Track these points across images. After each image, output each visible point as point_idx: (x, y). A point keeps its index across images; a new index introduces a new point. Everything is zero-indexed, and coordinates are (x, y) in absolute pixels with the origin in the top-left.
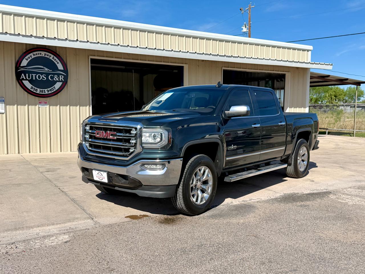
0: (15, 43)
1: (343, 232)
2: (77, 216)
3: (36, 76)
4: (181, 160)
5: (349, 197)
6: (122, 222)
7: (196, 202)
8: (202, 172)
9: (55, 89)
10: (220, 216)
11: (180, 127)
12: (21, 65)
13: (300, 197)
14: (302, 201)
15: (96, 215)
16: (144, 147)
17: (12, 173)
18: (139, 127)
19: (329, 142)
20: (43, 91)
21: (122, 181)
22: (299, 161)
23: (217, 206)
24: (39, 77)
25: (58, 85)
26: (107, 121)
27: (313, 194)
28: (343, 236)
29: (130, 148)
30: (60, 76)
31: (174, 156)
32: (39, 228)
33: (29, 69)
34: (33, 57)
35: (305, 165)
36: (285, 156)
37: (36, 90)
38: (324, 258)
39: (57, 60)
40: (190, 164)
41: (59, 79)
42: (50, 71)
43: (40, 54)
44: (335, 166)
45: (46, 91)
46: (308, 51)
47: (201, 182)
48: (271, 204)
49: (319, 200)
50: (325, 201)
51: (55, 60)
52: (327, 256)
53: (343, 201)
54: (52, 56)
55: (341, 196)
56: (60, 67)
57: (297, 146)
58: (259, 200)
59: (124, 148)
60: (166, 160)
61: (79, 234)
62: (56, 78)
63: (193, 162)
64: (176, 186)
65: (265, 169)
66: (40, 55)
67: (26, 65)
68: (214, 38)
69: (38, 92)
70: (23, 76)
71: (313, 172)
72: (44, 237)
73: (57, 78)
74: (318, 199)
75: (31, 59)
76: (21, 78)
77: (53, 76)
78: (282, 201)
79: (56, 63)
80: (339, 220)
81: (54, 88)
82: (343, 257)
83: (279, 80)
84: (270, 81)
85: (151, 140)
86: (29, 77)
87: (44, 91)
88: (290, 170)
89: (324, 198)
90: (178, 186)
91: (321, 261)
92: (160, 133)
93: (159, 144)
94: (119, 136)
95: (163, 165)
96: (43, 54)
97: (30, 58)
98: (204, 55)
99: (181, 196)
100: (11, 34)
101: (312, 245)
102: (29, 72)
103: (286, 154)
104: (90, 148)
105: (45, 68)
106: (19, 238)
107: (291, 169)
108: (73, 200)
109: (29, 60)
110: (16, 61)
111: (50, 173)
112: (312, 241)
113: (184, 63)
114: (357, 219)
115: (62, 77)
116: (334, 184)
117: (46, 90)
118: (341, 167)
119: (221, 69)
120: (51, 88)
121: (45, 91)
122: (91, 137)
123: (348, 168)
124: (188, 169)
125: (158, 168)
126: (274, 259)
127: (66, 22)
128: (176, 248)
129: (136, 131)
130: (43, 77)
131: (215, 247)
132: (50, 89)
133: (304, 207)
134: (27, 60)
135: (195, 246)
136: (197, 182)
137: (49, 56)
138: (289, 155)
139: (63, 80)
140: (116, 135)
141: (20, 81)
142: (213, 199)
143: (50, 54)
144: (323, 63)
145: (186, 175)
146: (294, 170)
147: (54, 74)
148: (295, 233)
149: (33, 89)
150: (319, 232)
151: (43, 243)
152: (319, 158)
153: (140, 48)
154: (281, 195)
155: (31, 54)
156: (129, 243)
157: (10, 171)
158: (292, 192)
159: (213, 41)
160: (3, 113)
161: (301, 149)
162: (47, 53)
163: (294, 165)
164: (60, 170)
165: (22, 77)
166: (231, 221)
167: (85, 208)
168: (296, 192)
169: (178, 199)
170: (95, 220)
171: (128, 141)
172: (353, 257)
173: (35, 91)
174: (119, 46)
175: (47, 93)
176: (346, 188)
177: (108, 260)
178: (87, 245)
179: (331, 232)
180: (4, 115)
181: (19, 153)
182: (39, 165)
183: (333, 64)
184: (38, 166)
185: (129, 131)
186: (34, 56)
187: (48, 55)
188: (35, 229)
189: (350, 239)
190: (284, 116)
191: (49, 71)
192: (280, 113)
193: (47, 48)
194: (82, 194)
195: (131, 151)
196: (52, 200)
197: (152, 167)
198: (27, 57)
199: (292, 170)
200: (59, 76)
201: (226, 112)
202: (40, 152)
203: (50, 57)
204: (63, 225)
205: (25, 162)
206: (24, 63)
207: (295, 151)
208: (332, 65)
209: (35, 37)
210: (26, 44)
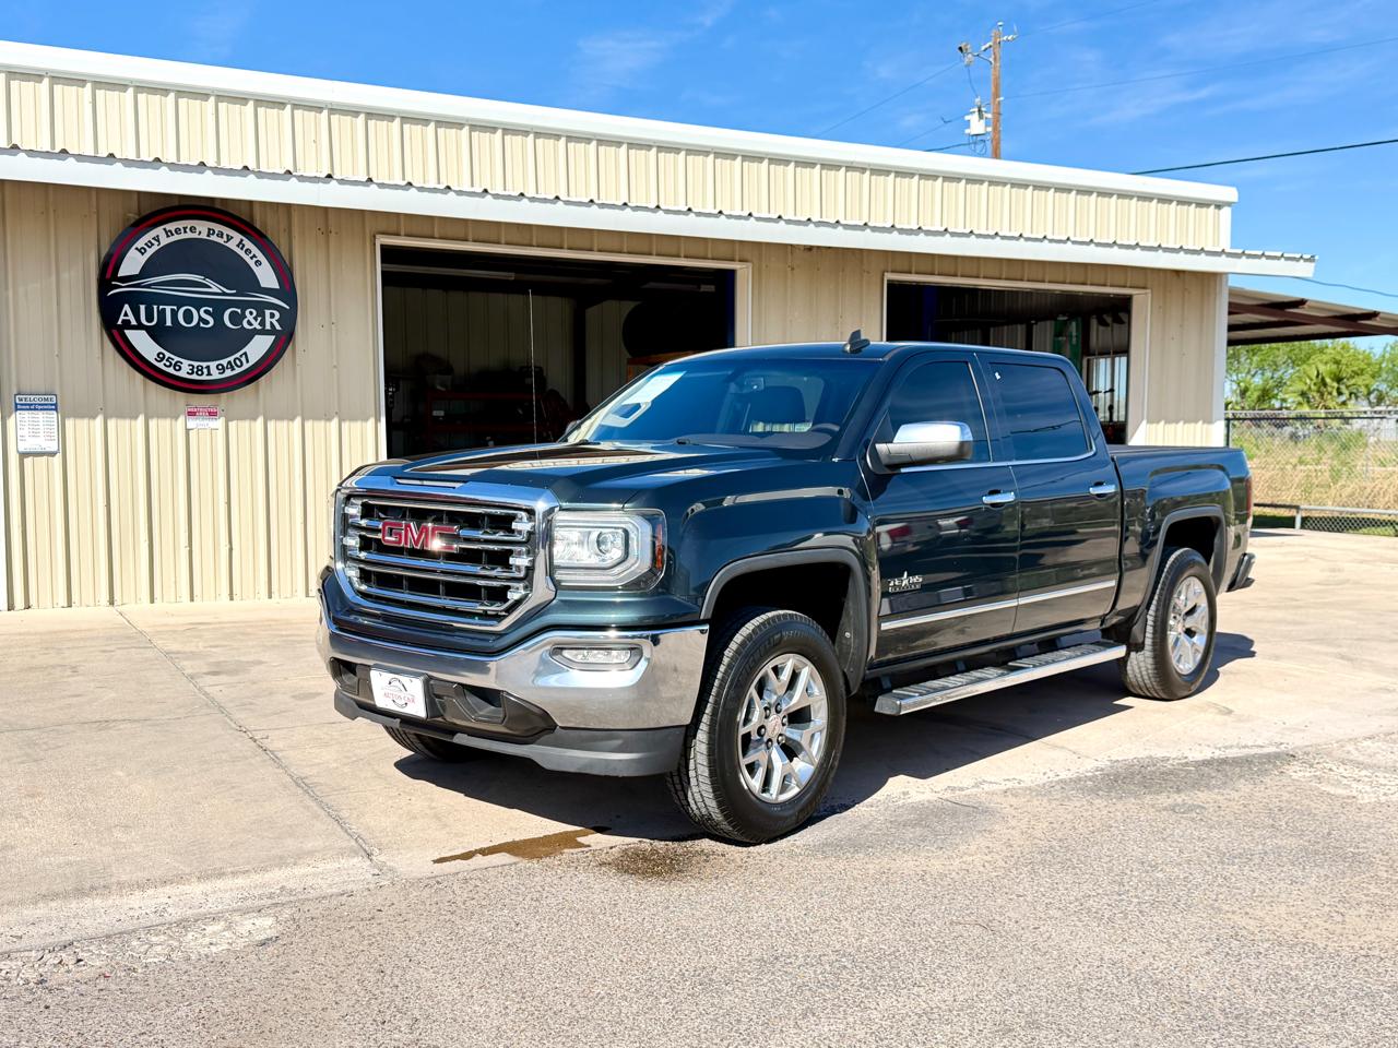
0: (97, 188)
1: (1327, 909)
2: (310, 845)
3: (174, 314)
4: (702, 632)
5: (1364, 772)
6: (481, 869)
7: (764, 791)
8: (786, 676)
9: (247, 361)
10: (855, 845)
11: (699, 507)
12: (121, 273)
13: (1171, 772)
14: (1179, 791)
15: (385, 841)
16: (560, 581)
17: (81, 678)
18: (541, 506)
19: (1303, 559)
20: (201, 370)
21: (481, 713)
22: (1172, 636)
23: (847, 807)
24: (188, 316)
25: (258, 347)
26: (425, 483)
27: (1224, 761)
28: (1327, 925)
29: (508, 587)
30: (268, 312)
31: (678, 616)
32: (168, 889)
33: (149, 286)
34: (165, 241)
35: (1197, 650)
36: (1118, 614)
37: (177, 366)
38: (1243, 1011)
39: (255, 250)
40: (738, 649)
41: (262, 323)
42: (230, 294)
44: (1318, 653)
45: (213, 371)
46: (1219, 206)
47: (781, 715)
48: (1058, 803)
49: (1244, 787)
50: (1269, 789)
51: (248, 251)
52: (1257, 1003)
53: (1340, 791)
54: (237, 237)
55: (1330, 770)
56: (267, 276)
57: (1166, 577)
58: (1010, 785)
59: (486, 587)
60: (645, 633)
61: (314, 913)
62: (250, 319)
63: (749, 638)
64: (684, 729)
65: (1035, 666)
66: (189, 235)
67: (137, 272)
68: (852, 163)
69: (183, 374)
70: (126, 315)
71: (1231, 676)
72: (184, 924)
73: (255, 319)
74: (1242, 781)
75: (155, 248)
76: (119, 322)
77: (239, 311)
78: (1100, 789)
79: (251, 263)
80: (1316, 865)
81: (243, 359)
82: (1319, 1009)
83: (1109, 320)
84: (1074, 324)
85: (587, 556)
86: (149, 318)
87: (205, 371)
88: (1140, 668)
89: (1267, 780)
90: (690, 730)
91: (1230, 1024)
92: (620, 531)
93: (617, 570)
94: (467, 540)
95: (631, 649)
96: (202, 229)
97: (153, 244)
98: (812, 226)
99: (704, 771)
100: (80, 158)
101: (1202, 960)
102: (151, 300)
103: (1119, 607)
104: (364, 588)
105: (208, 282)
106: (90, 926)
107: (1142, 664)
108: (301, 783)
109: (150, 252)
110: (103, 256)
111: (224, 678)
112: (1204, 944)
113: (737, 258)
114: (1387, 861)
115: (272, 316)
116: (1311, 723)
117: (213, 365)
118: (1343, 657)
119: (879, 281)
120: (231, 359)
121: (208, 367)
122: (366, 544)
123: (1371, 661)
124: (729, 666)
125: (615, 661)
126: (1047, 1015)
127: (289, 107)
128: (677, 970)
129: (530, 519)
130: (203, 317)
131: (827, 967)
132: (229, 362)
133: (1183, 813)
134: (143, 254)
135: (750, 961)
136: (767, 717)
137: (225, 236)
138: (1136, 609)
139: (278, 327)
140: (457, 538)
141: (114, 332)
142: (830, 781)
143: (227, 231)
144: (1279, 254)
145: (721, 687)
146: (1156, 669)
147: (245, 305)
148: (1140, 912)
149: (164, 361)
150: (1234, 912)
151: (176, 944)
152: (1260, 621)
153: (567, 203)
154: (1100, 765)
155: (159, 231)
156: (501, 947)
157: (74, 670)
158: (1143, 754)
159: (849, 174)
160: (53, 454)
161: (1183, 587)
162: (218, 227)
163: (1154, 650)
164: (262, 667)
165: (122, 317)
166: (893, 866)
167: (344, 814)
168: (1159, 753)
169: (693, 782)
170: (379, 858)
171: (501, 559)
172: (1358, 1009)
173: (171, 370)
174: (489, 197)
175: (216, 375)
176: (1354, 740)
177: (417, 1013)
178: (340, 954)
179: (1283, 908)
180: (58, 459)
181: (112, 603)
182: (187, 649)
183: (1317, 258)
184: (178, 653)
185: (504, 522)
186: (168, 236)
187: (221, 235)
188: (151, 892)
189: (1351, 937)
190: (1113, 459)
191: (224, 294)
192: (1094, 448)
193: (218, 206)
194: (335, 761)
195: (513, 596)
196: (223, 782)
197: (591, 660)
198: (140, 243)
199: (1147, 669)
200: (261, 314)
201: (881, 447)
202: (192, 600)
203: (228, 240)
204: (257, 878)
205: (133, 639)
206: (132, 264)
207: (1156, 597)
208: (1311, 259)
209: (173, 166)
210: (139, 193)
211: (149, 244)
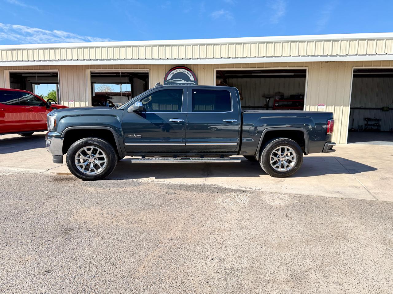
0: (165, 65)
12: (167, 79)
33: (172, 81)
34: (175, 73)
39: (190, 74)
43: (179, 70)
54: (187, 71)
56: (192, 78)
66: (179, 72)
67: (170, 79)
79: (189, 76)
96: (181, 70)
100: (163, 59)
102: (172, 84)
105: (182, 80)
109: (172, 75)
110: (165, 76)
119: (351, 69)
155: (174, 71)
162: (183, 70)
187: (184, 71)
191: (184, 82)
193: (185, 66)
198: (171, 74)
206: (169, 77)
209: (178, 59)
210: (172, 65)
211: (172, 74)
